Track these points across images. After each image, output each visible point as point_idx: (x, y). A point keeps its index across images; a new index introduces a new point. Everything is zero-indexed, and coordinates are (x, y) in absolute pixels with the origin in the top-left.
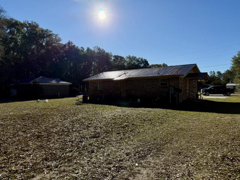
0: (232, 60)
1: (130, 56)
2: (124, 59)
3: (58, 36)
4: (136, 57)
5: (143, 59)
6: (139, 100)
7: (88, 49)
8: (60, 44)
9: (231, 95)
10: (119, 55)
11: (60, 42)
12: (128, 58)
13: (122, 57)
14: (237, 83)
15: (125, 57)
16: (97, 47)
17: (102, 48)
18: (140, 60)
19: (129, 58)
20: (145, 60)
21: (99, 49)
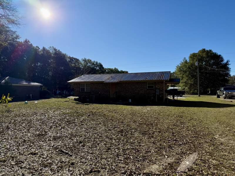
0: (176, 68)
1: (85, 59)
2: (79, 61)
3: (16, 33)
4: (91, 60)
5: (98, 63)
6: (130, 100)
7: (44, 49)
8: (17, 42)
9: (183, 96)
10: (74, 57)
11: (18, 40)
12: (83, 60)
13: (77, 59)
14: (179, 87)
15: (80, 60)
16: (53, 47)
17: (58, 49)
18: (95, 63)
19: (85, 60)
20: (99, 63)
21: (55, 50)
